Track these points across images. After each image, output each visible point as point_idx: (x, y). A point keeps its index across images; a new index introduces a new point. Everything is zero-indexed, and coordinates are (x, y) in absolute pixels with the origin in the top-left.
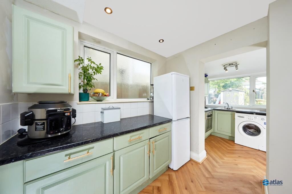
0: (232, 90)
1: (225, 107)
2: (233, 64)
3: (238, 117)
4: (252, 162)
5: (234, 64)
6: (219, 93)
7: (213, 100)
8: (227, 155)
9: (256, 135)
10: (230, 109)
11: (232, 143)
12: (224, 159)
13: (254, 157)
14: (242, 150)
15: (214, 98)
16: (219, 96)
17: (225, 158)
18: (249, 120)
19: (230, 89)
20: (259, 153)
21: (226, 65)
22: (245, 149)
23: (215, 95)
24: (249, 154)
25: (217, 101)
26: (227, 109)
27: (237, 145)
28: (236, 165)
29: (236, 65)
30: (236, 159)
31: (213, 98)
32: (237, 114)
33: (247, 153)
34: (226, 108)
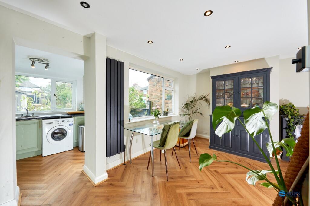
1: (22, 115)
2: (42, 61)
3: (47, 124)
4: (68, 163)
5: (44, 61)
8: (44, 174)
9: (63, 138)
10: (30, 117)
11: (39, 158)
12: (46, 179)
13: (67, 159)
14: (54, 159)
17: (46, 177)
18: (58, 125)
20: (67, 153)
21: (34, 59)
22: (55, 157)
24: (62, 158)
26: (26, 117)
27: (46, 157)
28: (60, 175)
29: (47, 63)
30: (55, 171)
32: (44, 122)
33: (59, 159)
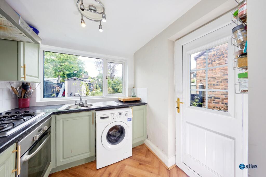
0: (76, 79)
1: (76, 101)
3: (101, 119)
6: (63, 82)
7: (55, 90)
15: (57, 88)
16: (63, 85)
19: (75, 78)
23: (58, 84)
25: (61, 91)
31: (55, 88)
34: (78, 103)
